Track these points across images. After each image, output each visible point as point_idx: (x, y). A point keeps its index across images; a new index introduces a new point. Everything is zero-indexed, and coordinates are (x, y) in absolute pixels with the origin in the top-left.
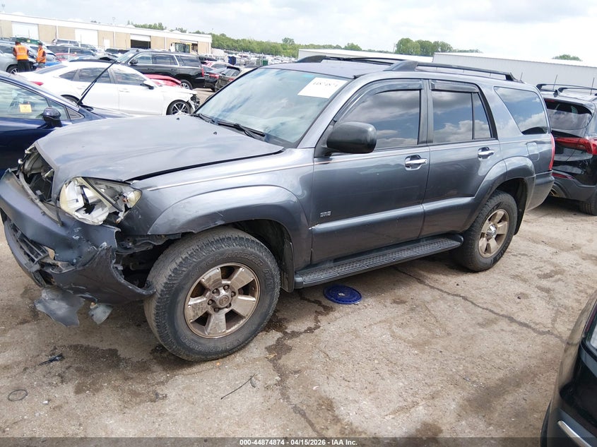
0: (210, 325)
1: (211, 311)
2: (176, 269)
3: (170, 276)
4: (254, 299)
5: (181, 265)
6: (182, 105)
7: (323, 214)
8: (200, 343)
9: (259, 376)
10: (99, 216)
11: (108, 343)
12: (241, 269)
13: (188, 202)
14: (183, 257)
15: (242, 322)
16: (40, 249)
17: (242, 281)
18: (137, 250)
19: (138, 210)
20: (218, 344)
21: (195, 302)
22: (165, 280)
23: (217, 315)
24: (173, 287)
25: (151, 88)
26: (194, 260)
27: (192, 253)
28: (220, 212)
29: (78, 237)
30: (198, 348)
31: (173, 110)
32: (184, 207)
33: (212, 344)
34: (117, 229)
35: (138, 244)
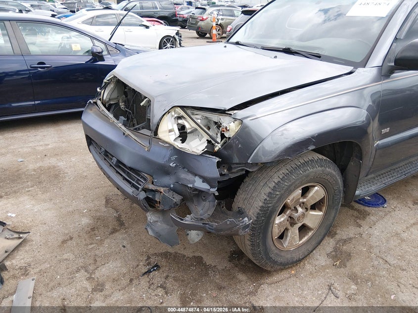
0: (288, 239)
1: (289, 227)
2: (270, 193)
3: (266, 199)
4: (321, 213)
5: (274, 189)
6: (170, 40)
7: (384, 131)
8: (281, 256)
9: (336, 285)
10: (198, 146)
11: (191, 251)
12: (316, 188)
13: (285, 130)
14: (276, 182)
15: (310, 234)
16: (139, 175)
17: (316, 199)
18: (232, 176)
19: (238, 140)
20: (294, 255)
21: (280, 221)
22: (261, 204)
23: (293, 229)
24: (268, 210)
25: (147, 27)
26: (286, 184)
27: (283, 177)
28: (313, 137)
29: (175, 165)
30: (280, 260)
31: (164, 44)
32: (282, 135)
33: (289, 256)
34: (218, 159)
35: (234, 171)
